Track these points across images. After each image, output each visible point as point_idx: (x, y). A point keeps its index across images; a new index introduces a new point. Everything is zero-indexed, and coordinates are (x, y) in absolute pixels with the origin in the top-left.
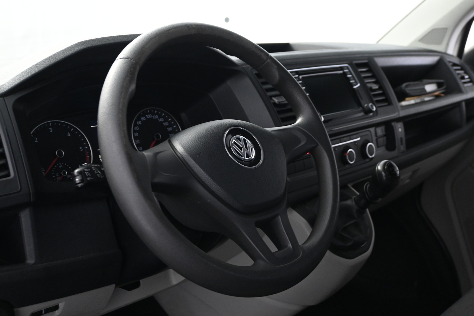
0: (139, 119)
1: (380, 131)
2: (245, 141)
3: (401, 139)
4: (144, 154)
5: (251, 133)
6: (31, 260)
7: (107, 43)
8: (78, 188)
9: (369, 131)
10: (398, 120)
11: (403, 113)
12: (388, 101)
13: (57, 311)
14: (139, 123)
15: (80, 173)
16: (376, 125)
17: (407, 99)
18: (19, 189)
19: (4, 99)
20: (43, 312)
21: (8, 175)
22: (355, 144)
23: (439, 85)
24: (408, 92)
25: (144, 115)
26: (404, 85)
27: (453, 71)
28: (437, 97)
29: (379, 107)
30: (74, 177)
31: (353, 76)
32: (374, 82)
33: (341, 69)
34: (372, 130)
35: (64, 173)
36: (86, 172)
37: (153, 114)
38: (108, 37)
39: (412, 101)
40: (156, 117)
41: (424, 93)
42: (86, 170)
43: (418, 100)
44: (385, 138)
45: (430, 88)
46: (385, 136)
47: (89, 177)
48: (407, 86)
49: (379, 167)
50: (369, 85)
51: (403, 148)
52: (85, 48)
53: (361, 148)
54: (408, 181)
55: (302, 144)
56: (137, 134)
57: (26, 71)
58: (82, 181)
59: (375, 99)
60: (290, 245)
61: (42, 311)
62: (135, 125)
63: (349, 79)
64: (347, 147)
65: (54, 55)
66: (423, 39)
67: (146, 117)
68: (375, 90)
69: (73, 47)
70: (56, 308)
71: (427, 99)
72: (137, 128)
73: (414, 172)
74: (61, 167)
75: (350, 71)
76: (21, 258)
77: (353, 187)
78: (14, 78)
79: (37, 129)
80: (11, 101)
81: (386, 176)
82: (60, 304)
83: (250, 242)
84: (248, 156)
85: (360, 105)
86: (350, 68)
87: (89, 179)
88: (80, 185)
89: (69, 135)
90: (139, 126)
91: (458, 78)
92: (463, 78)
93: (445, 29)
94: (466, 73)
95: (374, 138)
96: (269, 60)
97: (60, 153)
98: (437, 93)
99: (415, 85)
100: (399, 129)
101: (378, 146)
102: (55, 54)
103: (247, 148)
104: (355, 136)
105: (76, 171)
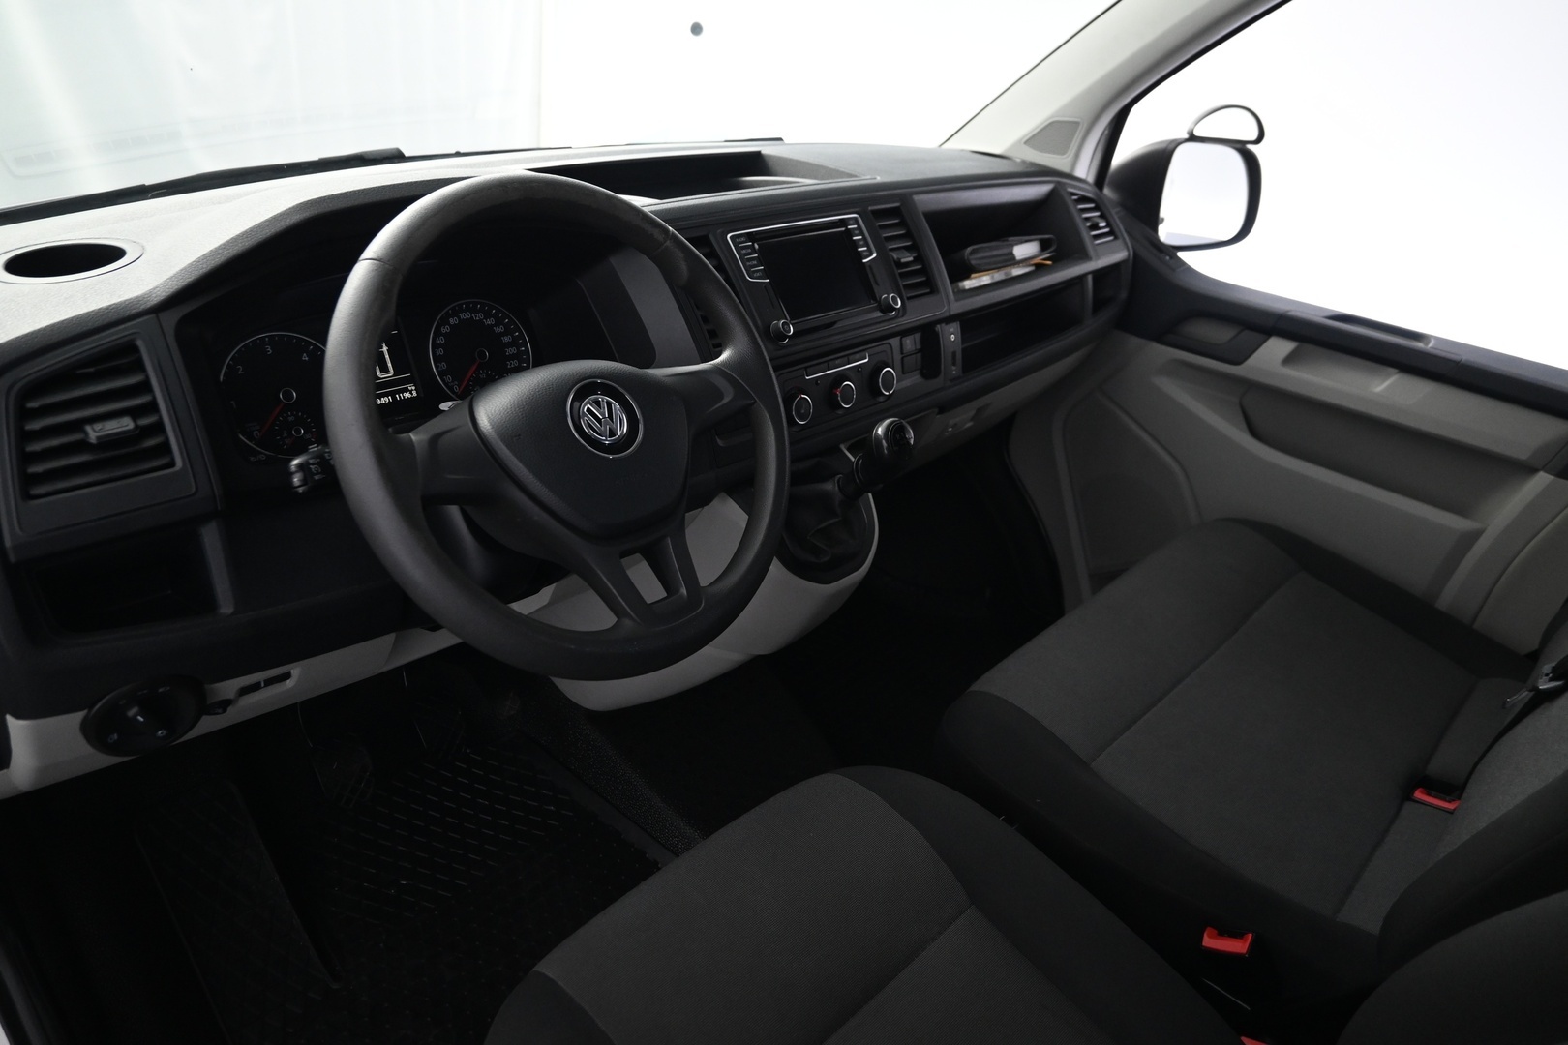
0: (444, 321)
1: (910, 343)
2: (609, 404)
3: (954, 354)
4: (411, 440)
5: (622, 390)
6: (226, 608)
7: (357, 203)
8: (297, 492)
9: (889, 344)
10: (949, 320)
11: (958, 307)
12: (930, 286)
13: (288, 681)
14: (445, 329)
15: (300, 467)
16: (904, 333)
17: (973, 275)
18: (194, 489)
19: (157, 317)
20: (263, 685)
21: (172, 464)
22: (858, 370)
23: (1044, 246)
24: (973, 262)
25: (455, 314)
26: (969, 249)
27: (1076, 214)
28: (1040, 268)
29: (909, 298)
30: (291, 474)
31: (864, 238)
32: (906, 248)
33: (843, 223)
34: (895, 342)
35: (299, 432)
36: (313, 464)
37: (474, 311)
38: (359, 191)
39: (985, 279)
40: (479, 316)
41: (1012, 261)
42: (311, 461)
43: (999, 276)
44: (919, 355)
45: (1024, 250)
46: (920, 351)
47: (318, 473)
48: (973, 252)
49: (880, 431)
50: (895, 256)
51: (955, 371)
52: (312, 217)
53: (870, 378)
54: (969, 424)
55: (726, 400)
56: (440, 352)
57: (197, 262)
58: (304, 482)
59: (903, 283)
60: (684, 591)
61: (259, 683)
62: (437, 334)
63: (856, 244)
64: (842, 377)
65: (252, 230)
66: (1034, 140)
67: (459, 318)
68: (907, 264)
69: (288, 214)
70: (287, 676)
71: (1017, 271)
72: (441, 340)
73: (979, 411)
74: (291, 419)
75: (859, 228)
76: (209, 603)
77: (848, 450)
78: (175, 275)
79: (240, 350)
80: (171, 319)
81: (888, 448)
82: (292, 671)
83: (609, 589)
84: (612, 433)
85: (873, 296)
86: (860, 220)
87: (316, 477)
88: (301, 490)
89: (305, 357)
90: (445, 335)
91: (1083, 228)
92: (1095, 227)
93: (1077, 124)
94: (1103, 216)
95: (898, 357)
96: (668, 243)
97: (288, 395)
98: (1037, 261)
99: (991, 249)
100: (952, 335)
101: (904, 372)
102: (254, 228)
103: (611, 419)
104: (857, 356)
105: (295, 462)
